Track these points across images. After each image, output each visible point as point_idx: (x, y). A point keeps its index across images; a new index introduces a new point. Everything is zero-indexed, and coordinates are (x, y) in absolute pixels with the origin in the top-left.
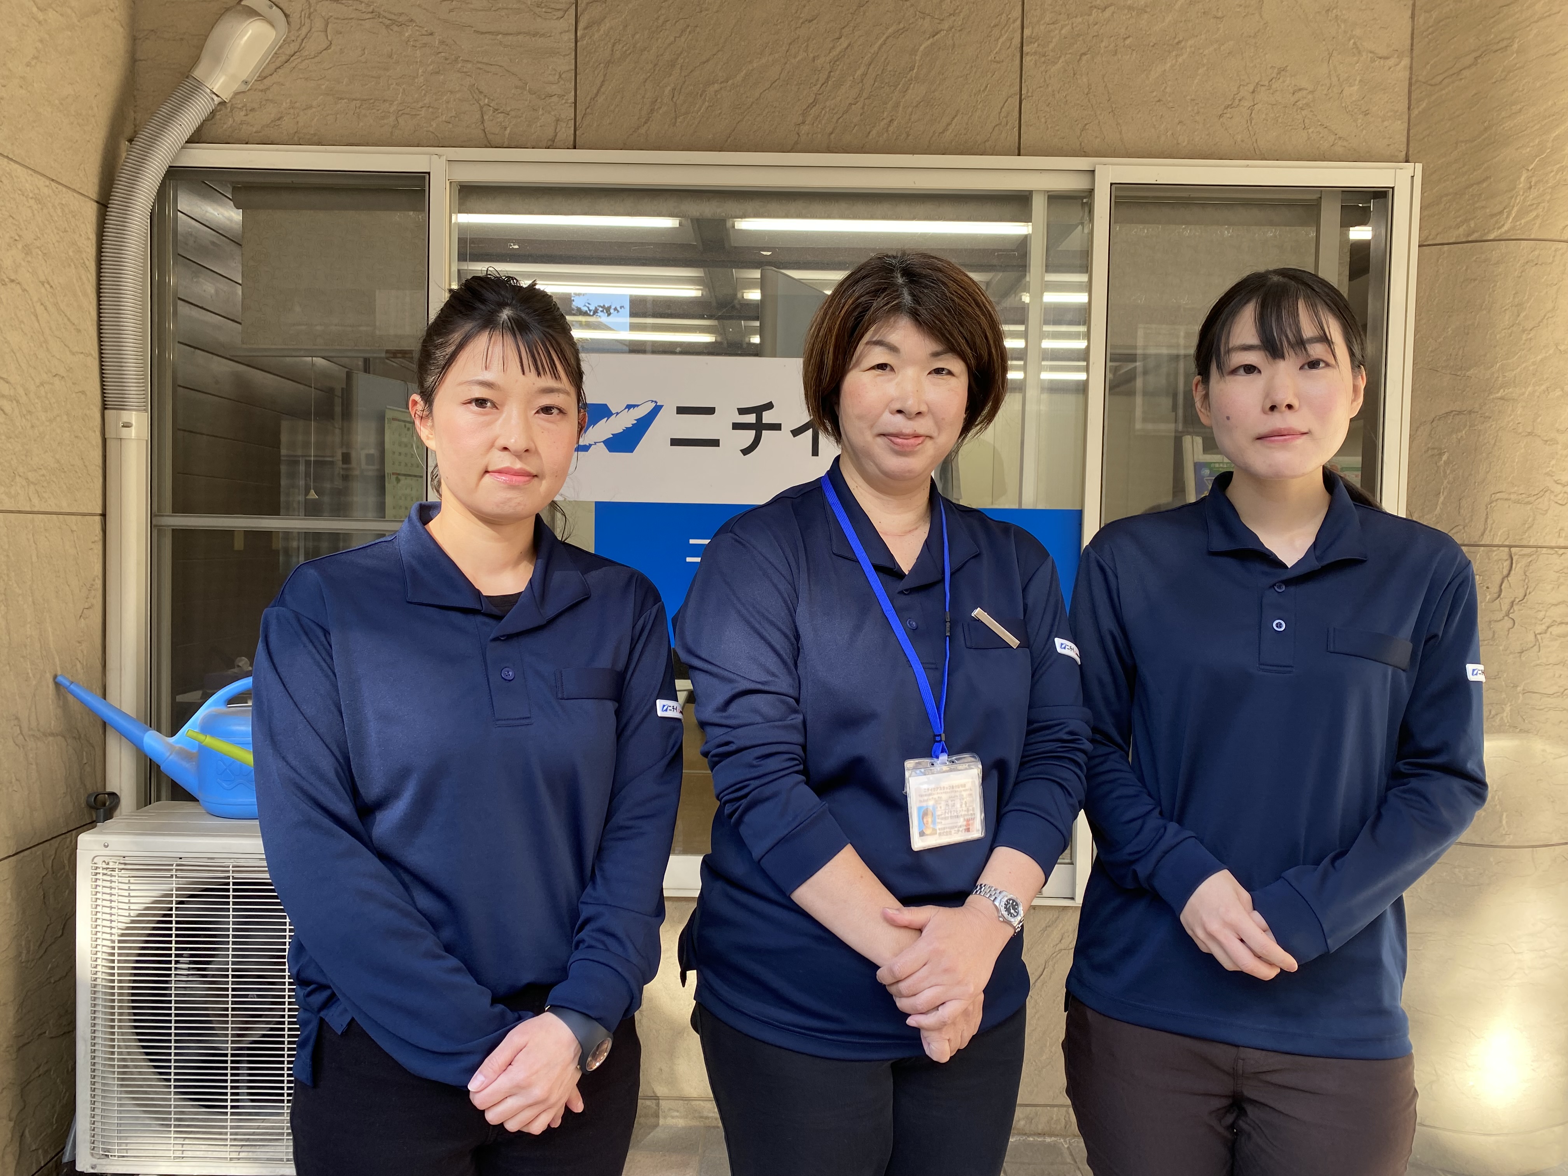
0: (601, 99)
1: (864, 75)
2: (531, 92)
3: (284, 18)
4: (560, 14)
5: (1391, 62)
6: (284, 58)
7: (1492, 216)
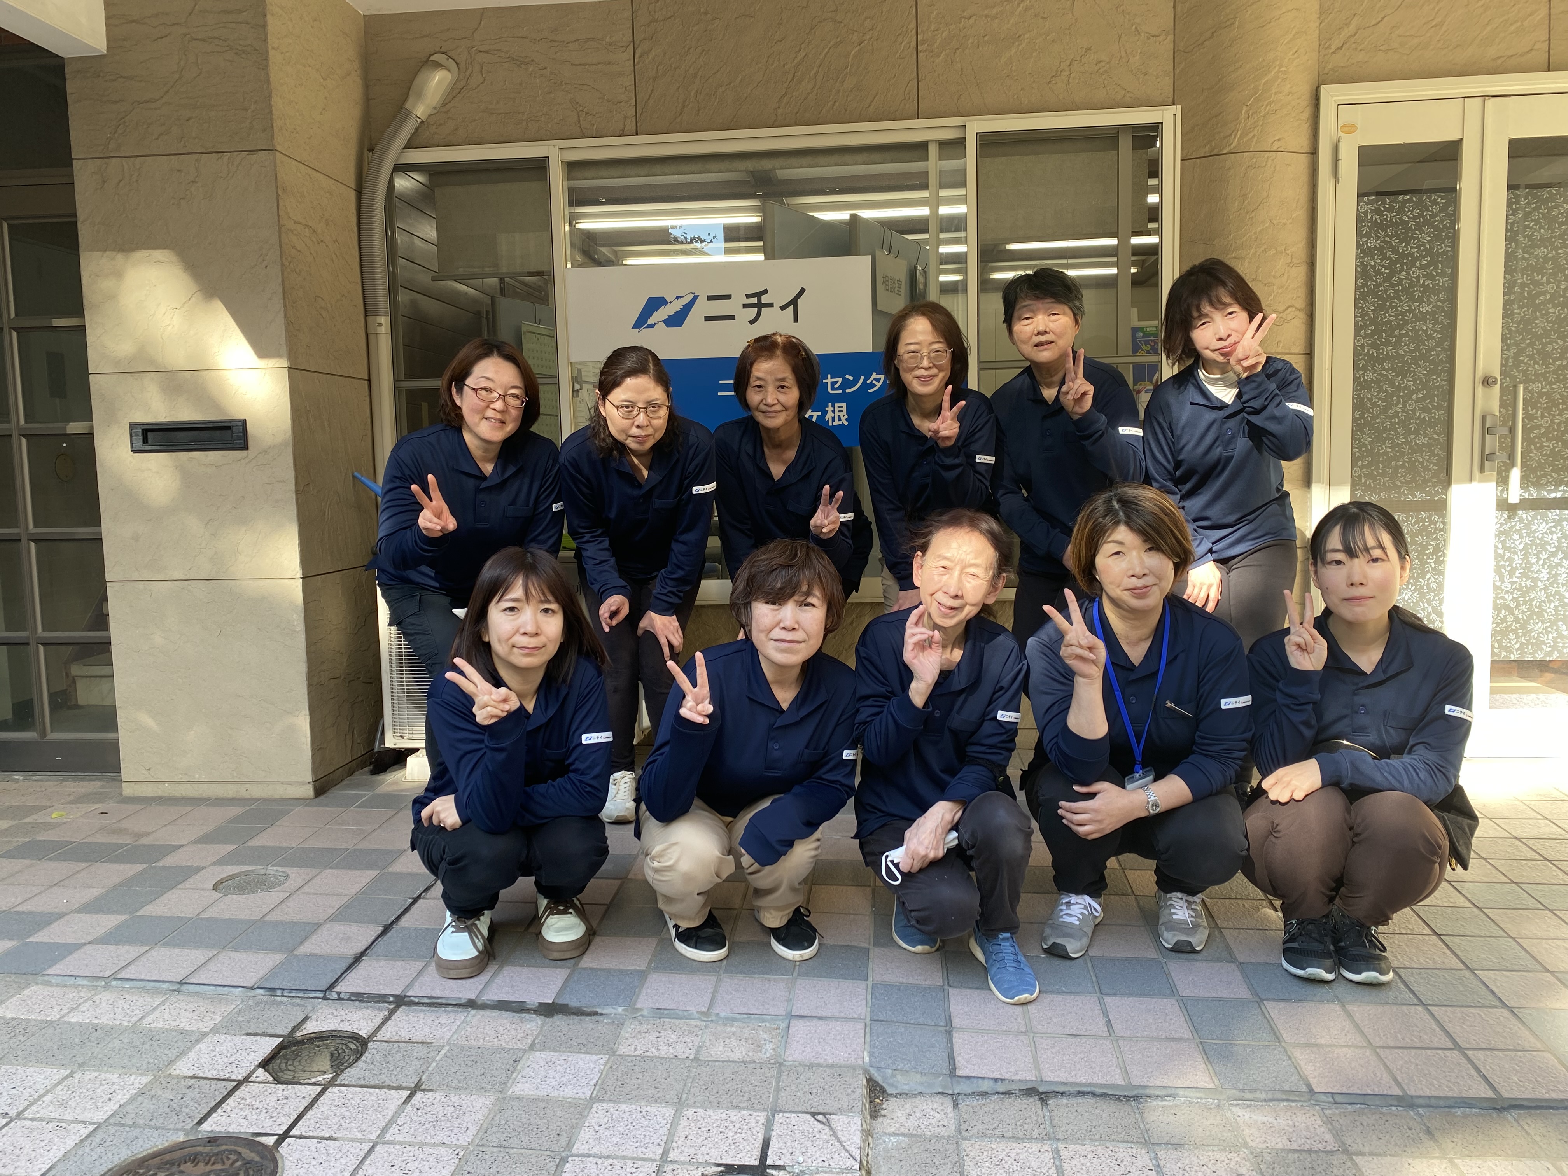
0: (651, 102)
1: (817, 73)
2: (608, 101)
3: (455, 65)
4: (624, 49)
5: (1161, 38)
6: (458, 91)
7: (1225, 137)
